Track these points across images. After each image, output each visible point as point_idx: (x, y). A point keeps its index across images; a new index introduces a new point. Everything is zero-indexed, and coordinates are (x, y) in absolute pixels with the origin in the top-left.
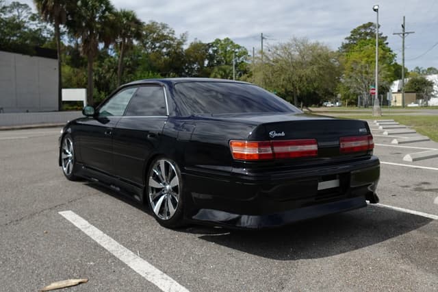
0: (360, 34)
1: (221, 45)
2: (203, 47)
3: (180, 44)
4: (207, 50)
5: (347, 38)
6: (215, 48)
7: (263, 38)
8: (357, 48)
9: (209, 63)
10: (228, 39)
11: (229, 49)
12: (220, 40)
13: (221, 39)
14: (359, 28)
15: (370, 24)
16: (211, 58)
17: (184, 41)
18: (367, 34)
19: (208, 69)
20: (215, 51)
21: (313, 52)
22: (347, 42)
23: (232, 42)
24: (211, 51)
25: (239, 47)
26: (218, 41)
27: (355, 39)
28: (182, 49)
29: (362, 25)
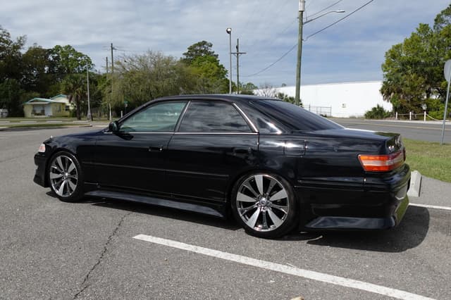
0: (196, 51)
1: (62, 52)
2: (42, 53)
3: (17, 47)
4: (46, 57)
5: (184, 54)
6: (56, 55)
7: (112, 48)
8: (195, 63)
9: (49, 70)
10: (69, 47)
11: (70, 56)
12: (60, 47)
13: (62, 46)
14: (195, 45)
15: (204, 43)
16: (52, 64)
17: (22, 45)
18: (202, 51)
19: (50, 77)
20: (55, 58)
21: (167, 65)
22: (185, 57)
23: (74, 50)
24: (51, 58)
25: (81, 55)
26: (58, 48)
27: (192, 55)
28: (20, 53)
29: (197, 43)
